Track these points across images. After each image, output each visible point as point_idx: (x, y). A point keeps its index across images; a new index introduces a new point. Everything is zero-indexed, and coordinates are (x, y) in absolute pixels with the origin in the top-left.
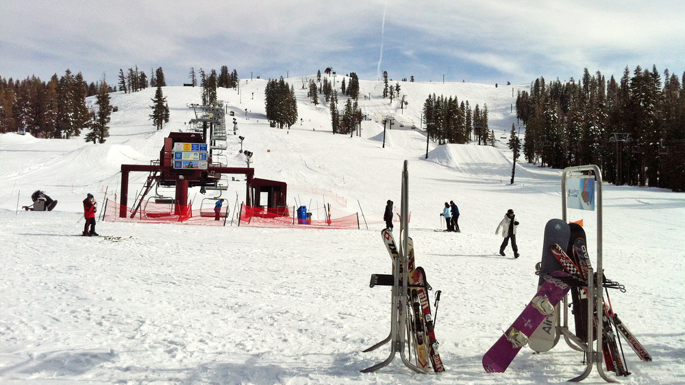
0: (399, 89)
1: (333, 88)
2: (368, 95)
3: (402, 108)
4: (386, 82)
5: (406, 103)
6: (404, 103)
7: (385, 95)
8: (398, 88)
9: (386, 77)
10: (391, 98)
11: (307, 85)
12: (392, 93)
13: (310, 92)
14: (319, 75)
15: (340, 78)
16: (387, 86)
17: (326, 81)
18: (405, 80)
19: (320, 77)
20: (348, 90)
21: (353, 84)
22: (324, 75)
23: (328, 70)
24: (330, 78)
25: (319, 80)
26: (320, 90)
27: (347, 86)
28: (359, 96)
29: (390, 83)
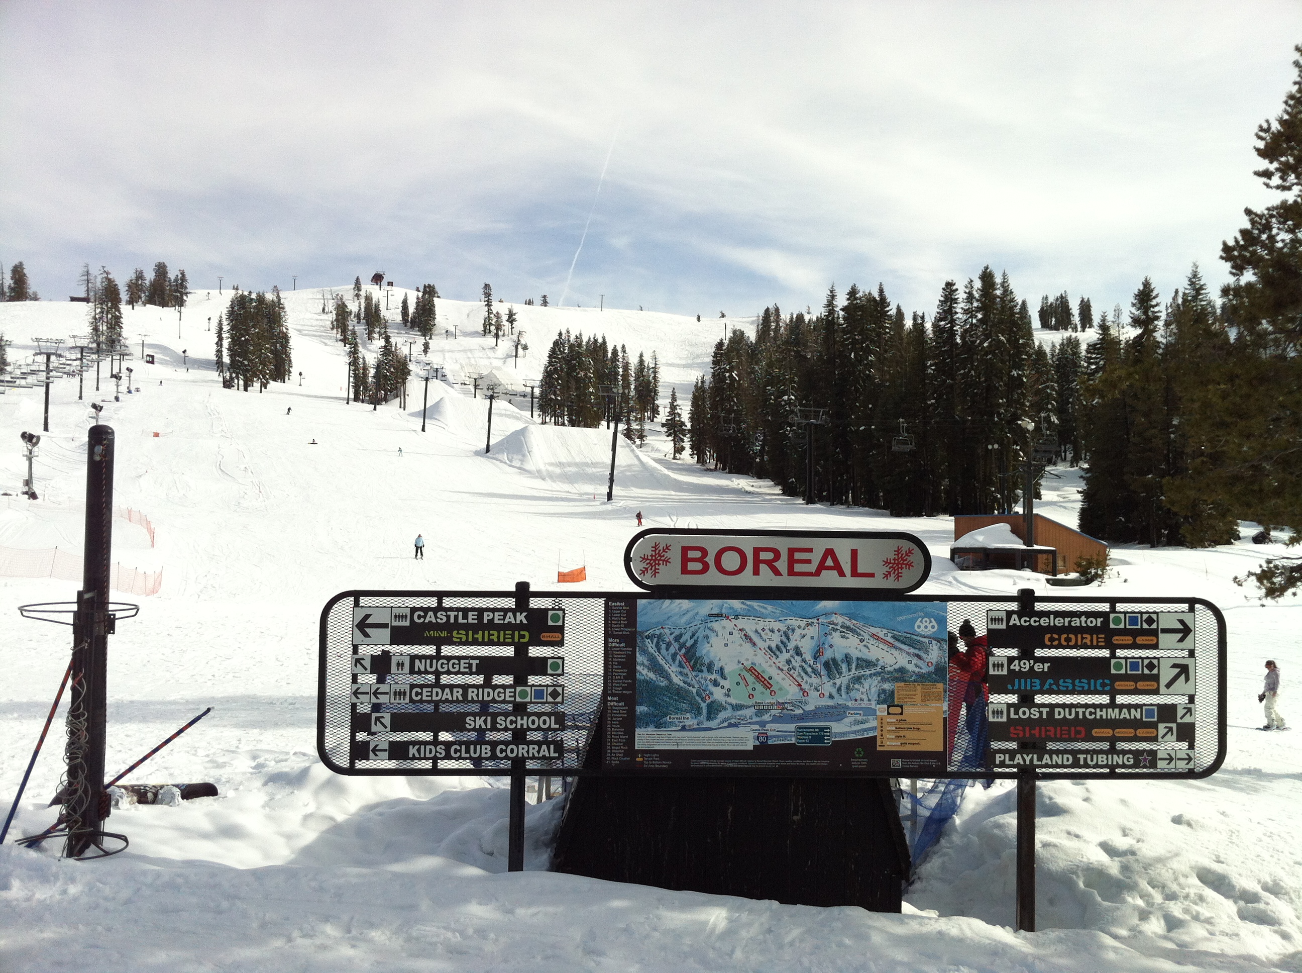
0: (514, 320)
1: (384, 312)
2: (452, 329)
3: (516, 356)
4: (489, 305)
5: (525, 348)
6: (519, 346)
7: (486, 332)
8: (511, 318)
9: (488, 295)
10: (497, 336)
11: (331, 306)
12: (498, 327)
13: (337, 320)
14: (358, 285)
15: (397, 294)
16: (490, 312)
17: (368, 299)
18: (530, 303)
19: (359, 289)
20: (414, 317)
21: (424, 306)
22: (368, 288)
23: (378, 279)
24: (377, 293)
25: (358, 296)
26: (358, 316)
27: (412, 309)
28: (436, 330)
29: (496, 307)
